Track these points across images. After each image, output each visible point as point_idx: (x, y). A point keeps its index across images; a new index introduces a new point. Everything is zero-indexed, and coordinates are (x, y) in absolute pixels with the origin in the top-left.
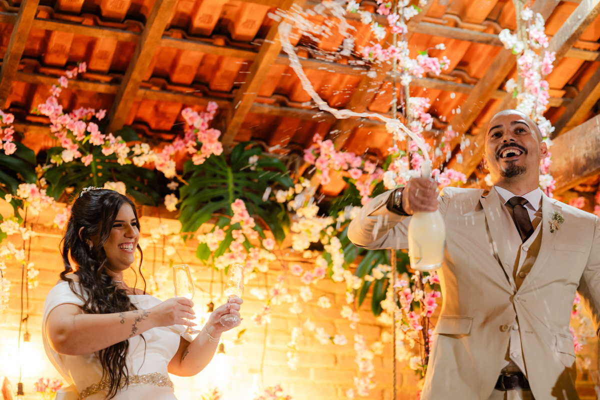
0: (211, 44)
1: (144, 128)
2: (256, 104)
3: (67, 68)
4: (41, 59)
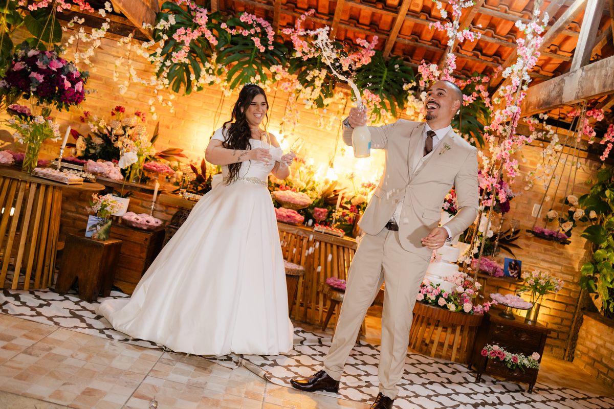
1: (350, 42)
2: (401, 39)
3: (307, 10)
4: (296, 5)
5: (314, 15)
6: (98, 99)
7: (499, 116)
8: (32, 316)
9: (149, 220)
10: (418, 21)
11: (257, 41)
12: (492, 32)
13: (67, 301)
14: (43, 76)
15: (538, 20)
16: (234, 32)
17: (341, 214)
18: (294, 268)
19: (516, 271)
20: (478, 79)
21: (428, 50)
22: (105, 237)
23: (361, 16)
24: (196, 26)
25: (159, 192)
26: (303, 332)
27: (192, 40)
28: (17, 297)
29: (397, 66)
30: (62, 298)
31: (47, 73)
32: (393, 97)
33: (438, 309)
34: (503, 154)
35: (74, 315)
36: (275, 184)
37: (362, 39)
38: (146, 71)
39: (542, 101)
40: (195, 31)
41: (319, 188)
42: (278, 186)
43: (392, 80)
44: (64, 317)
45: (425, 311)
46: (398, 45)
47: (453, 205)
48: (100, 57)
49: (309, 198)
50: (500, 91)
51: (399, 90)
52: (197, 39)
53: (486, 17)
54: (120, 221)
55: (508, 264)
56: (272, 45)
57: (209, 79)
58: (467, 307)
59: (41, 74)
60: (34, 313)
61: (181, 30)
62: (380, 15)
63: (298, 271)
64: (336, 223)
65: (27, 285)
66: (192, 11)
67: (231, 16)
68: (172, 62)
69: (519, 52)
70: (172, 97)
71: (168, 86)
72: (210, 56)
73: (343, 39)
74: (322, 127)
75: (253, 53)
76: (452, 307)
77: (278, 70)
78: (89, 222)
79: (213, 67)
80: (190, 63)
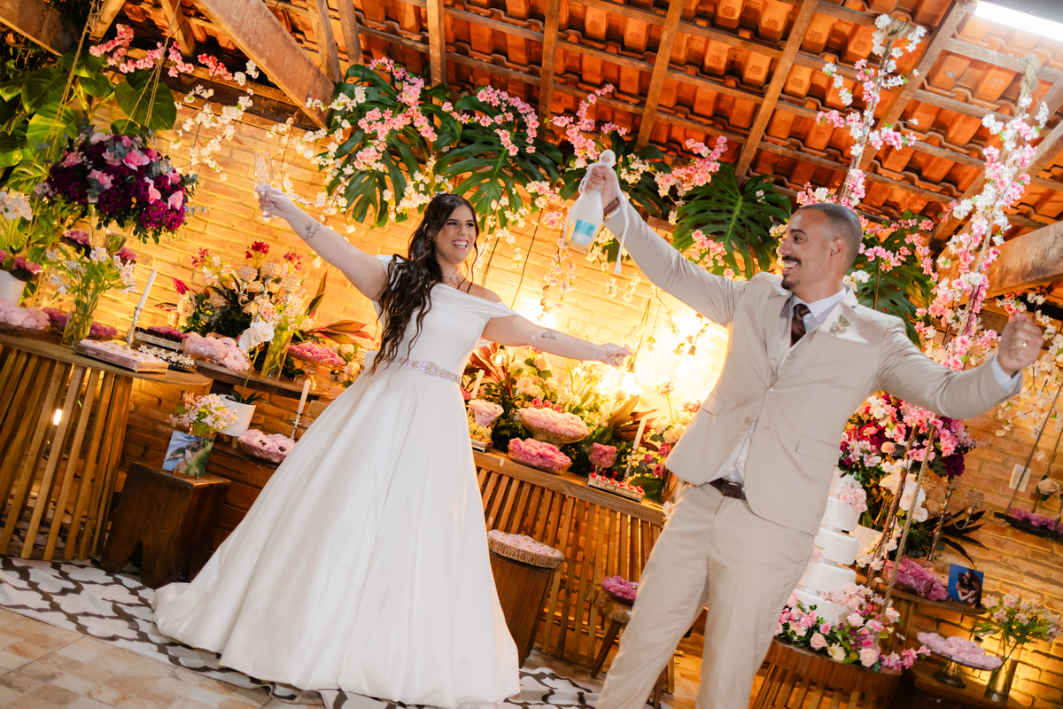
0: (722, 84)
1: (677, 147)
2: (770, 144)
3: (600, 86)
4: (580, 76)
5: (612, 96)
6: (228, 228)
7: (945, 291)
8: (40, 610)
9: (284, 446)
10: (802, 112)
11: (505, 137)
12: (941, 137)
13: (117, 586)
14: (112, 177)
15: (1027, 116)
16: (465, 119)
17: (643, 457)
18: (543, 553)
19: (973, 592)
20: (911, 223)
21: (819, 168)
22: (197, 471)
23: (697, 100)
24: (402, 108)
25: (310, 397)
26: (553, 677)
27: (392, 131)
28: (24, 573)
29: (760, 193)
30: (110, 579)
31: (120, 172)
32: (751, 250)
33: (810, 654)
34: (951, 362)
35: (119, 614)
36: (524, 394)
37: (697, 140)
38: (314, 184)
39: (1030, 267)
40: (400, 117)
41: (607, 408)
42: (530, 398)
43: (750, 218)
44: (101, 617)
45: (784, 658)
46: (763, 155)
47: (848, 453)
48: (238, 156)
49: (585, 425)
50: (951, 247)
51: (763, 237)
52: (403, 131)
53: (929, 108)
54: (235, 446)
55: (956, 576)
56: (533, 145)
57: (418, 200)
58: (868, 656)
59: (109, 175)
60: (46, 605)
61: (374, 114)
62: (731, 100)
63: (550, 559)
64: (631, 474)
65: (49, 552)
66: (398, 81)
67: (466, 93)
68: (354, 168)
69: (989, 173)
70: (351, 229)
71: (344, 210)
72: (424, 162)
73: (664, 141)
74: (613, 296)
75: (501, 159)
76: (838, 654)
77: (540, 189)
78: (172, 442)
79: (427, 181)
80: (387, 171)
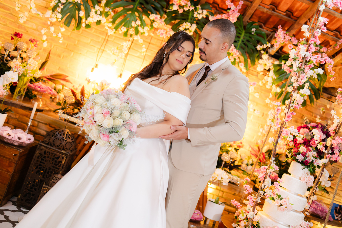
1: (216, 6)
2: (261, 7)
6: (4, 25)
9: (21, 137)
21: (281, 20)
25: (37, 110)
29: (254, 30)
32: (247, 55)
43: (248, 41)
46: (257, 12)
47: (306, 158)
51: (253, 50)
55: (334, 208)
57: (97, 18)
70: (63, 30)
71: (60, 20)
72: (100, 1)
73: (211, 3)
75: (137, 3)
77: (156, 18)
79: (101, 10)
80: (82, 3)
